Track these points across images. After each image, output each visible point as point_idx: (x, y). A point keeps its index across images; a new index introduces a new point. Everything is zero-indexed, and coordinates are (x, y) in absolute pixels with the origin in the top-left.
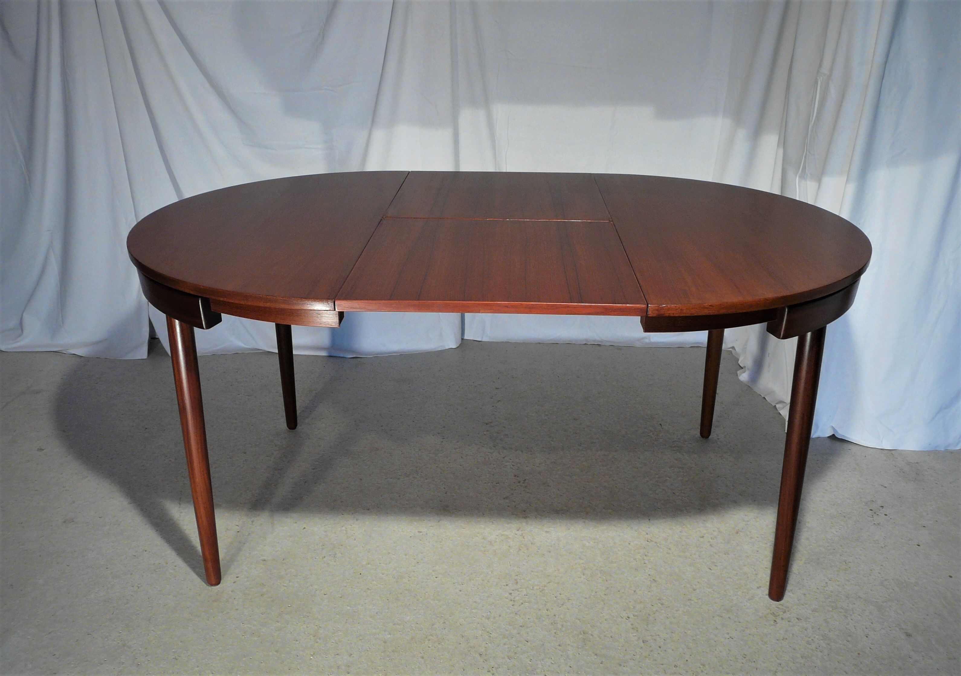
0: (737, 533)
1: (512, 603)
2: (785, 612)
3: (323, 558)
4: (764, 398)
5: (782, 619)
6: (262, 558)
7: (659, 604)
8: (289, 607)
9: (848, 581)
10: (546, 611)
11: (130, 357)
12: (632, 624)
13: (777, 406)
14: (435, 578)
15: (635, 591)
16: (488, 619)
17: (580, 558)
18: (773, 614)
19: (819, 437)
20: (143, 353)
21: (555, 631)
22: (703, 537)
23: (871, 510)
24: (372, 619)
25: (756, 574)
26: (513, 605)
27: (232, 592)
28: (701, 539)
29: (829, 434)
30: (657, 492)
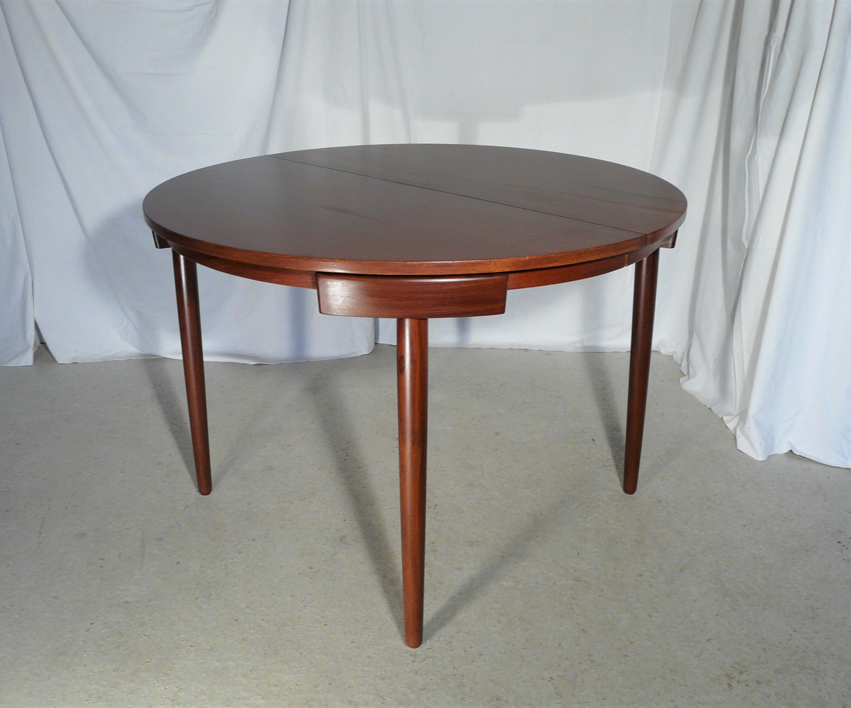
0: (681, 570)
1: (412, 659)
2: (741, 673)
3: (195, 600)
4: (710, 409)
5: (738, 682)
6: (125, 599)
7: (589, 662)
8: (148, 662)
9: (817, 632)
10: (453, 670)
11: (14, 363)
12: (556, 688)
13: (725, 418)
14: (324, 626)
15: (560, 644)
16: (383, 679)
17: (496, 601)
18: (727, 675)
19: (775, 455)
20: (28, 359)
21: (462, 696)
22: (641, 575)
23: (839, 542)
24: (245, 679)
25: (705, 623)
26: (413, 662)
27: (83, 642)
28: (639, 578)
29: (785, 450)
30: (588, 520)
